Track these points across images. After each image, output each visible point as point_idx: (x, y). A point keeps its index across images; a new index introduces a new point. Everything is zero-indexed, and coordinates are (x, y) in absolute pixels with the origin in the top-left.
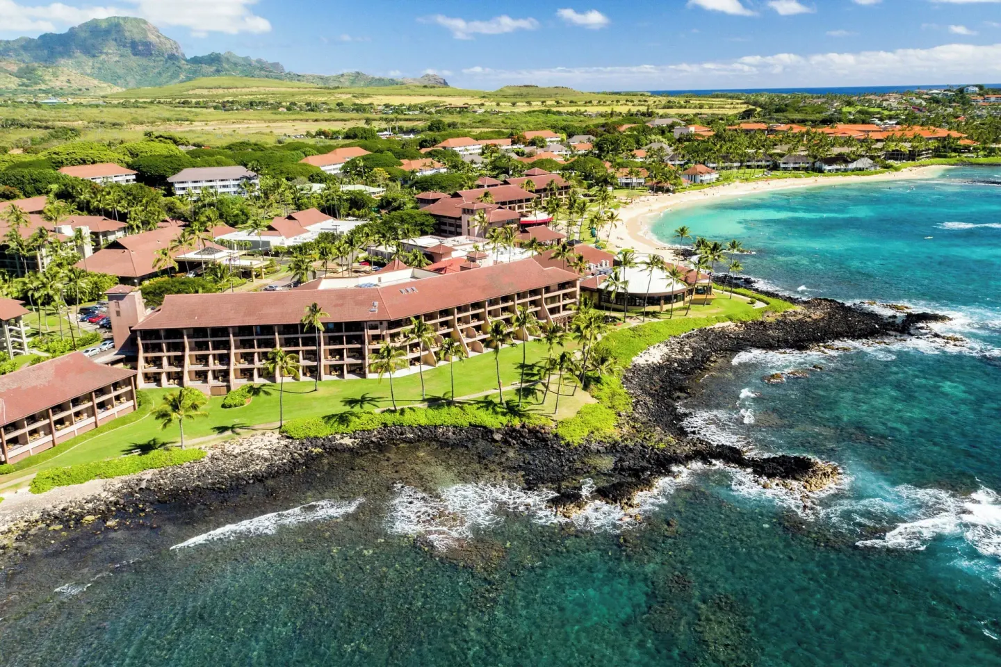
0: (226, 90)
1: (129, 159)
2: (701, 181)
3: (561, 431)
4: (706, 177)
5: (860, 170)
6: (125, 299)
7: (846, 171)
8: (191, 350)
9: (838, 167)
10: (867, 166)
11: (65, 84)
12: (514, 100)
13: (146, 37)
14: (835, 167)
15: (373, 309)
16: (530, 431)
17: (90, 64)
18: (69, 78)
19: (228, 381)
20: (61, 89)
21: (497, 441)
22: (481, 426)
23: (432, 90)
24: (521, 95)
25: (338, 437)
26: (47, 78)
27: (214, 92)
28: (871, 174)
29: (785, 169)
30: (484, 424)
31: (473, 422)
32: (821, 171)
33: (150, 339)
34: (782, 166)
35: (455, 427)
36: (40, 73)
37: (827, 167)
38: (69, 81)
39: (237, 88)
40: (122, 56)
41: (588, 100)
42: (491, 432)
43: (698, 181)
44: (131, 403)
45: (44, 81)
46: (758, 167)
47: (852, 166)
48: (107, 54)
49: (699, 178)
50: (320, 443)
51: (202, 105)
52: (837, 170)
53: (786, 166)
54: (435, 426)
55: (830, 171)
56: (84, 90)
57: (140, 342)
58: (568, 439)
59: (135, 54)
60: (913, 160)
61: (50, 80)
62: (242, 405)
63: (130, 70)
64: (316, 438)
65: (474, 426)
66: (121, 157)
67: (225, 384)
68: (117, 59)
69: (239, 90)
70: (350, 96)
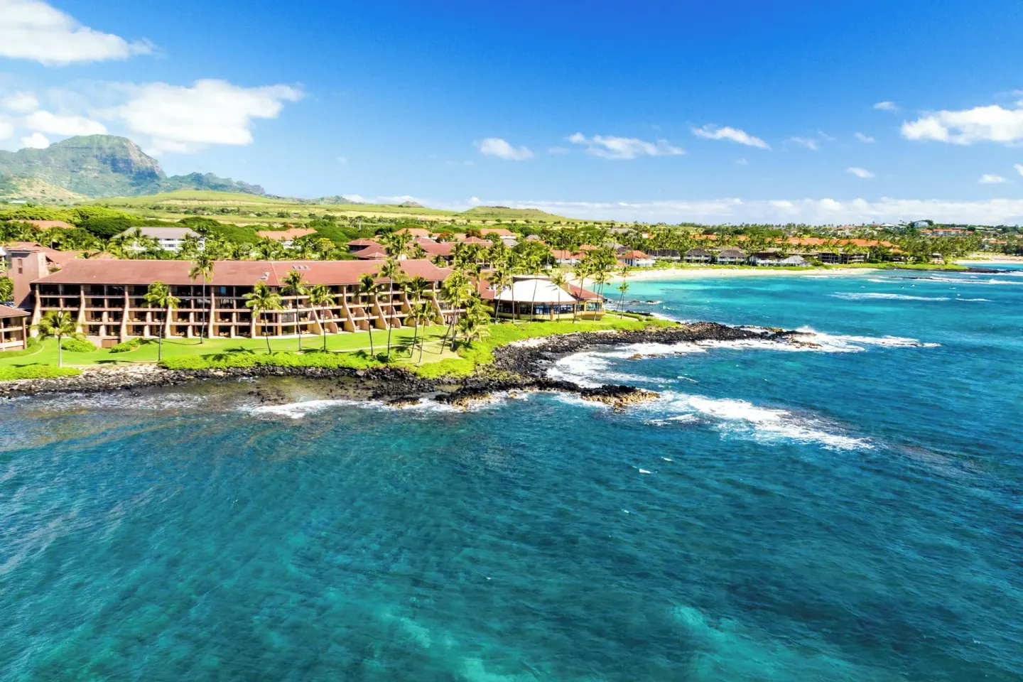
0: (201, 202)
1: (78, 220)
2: (638, 265)
3: (419, 371)
4: (642, 262)
5: (792, 265)
6: (29, 256)
7: (778, 265)
8: (87, 306)
9: (771, 262)
10: (799, 262)
11: (39, 194)
12: (484, 219)
13: (128, 155)
14: (768, 261)
15: (264, 277)
16: (391, 370)
17: (69, 178)
18: (44, 188)
19: (119, 335)
20: (34, 199)
21: (359, 377)
22: (348, 368)
23: (407, 209)
24: (492, 214)
25: (212, 370)
26: (21, 187)
27: (189, 203)
28: (802, 269)
29: (722, 263)
30: (350, 366)
31: (341, 365)
32: (754, 264)
33: (49, 294)
34: (719, 260)
35: (324, 368)
36: (14, 183)
37: (760, 261)
38: (43, 192)
39: (212, 200)
40: (101, 172)
41: (557, 221)
42: (356, 370)
43: (635, 265)
44: (21, 343)
45: (17, 190)
46: (697, 261)
47: (785, 261)
48: (86, 170)
49: (635, 262)
50: (192, 373)
51: (173, 210)
52: (770, 264)
53: (724, 260)
54: (306, 367)
55: (763, 265)
56: (57, 200)
57: (38, 296)
58: (425, 375)
59: (115, 171)
60: (846, 263)
61: (24, 190)
62: (128, 350)
63: (108, 185)
64: (191, 370)
65: (342, 368)
66: (71, 218)
67: (116, 337)
68: (96, 174)
69: (213, 202)
70: (323, 210)
